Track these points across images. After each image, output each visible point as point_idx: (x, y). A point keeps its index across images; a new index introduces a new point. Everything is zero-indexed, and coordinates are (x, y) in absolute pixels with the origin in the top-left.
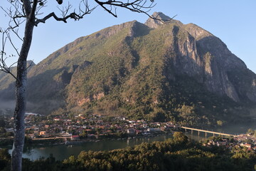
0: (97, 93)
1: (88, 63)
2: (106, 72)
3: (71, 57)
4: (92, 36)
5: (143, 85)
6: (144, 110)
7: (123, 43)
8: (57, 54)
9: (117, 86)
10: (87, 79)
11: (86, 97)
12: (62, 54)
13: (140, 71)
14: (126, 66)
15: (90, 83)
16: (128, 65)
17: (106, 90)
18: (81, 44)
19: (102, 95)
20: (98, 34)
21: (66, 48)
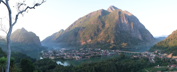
0: (88, 40)
1: (84, 28)
2: (91, 31)
3: (77, 26)
4: (84, 17)
5: (107, 35)
6: (107, 45)
7: (98, 18)
8: (72, 25)
9: (96, 36)
10: (84, 34)
11: (84, 42)
12: (74, 25)
13: (105, 29)
14: (99, 28)
15: (85, 36)
16: (100, 27)
17: (92, 38)
18: (80, 21)
19: (90, 40)
20: (87, 16)
21: (75, 23)
